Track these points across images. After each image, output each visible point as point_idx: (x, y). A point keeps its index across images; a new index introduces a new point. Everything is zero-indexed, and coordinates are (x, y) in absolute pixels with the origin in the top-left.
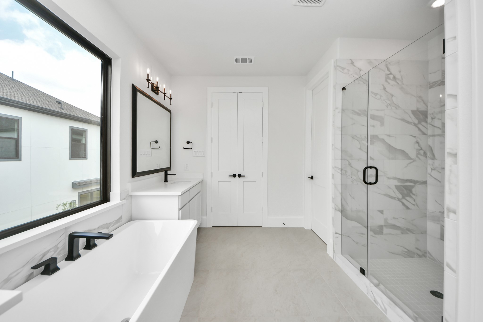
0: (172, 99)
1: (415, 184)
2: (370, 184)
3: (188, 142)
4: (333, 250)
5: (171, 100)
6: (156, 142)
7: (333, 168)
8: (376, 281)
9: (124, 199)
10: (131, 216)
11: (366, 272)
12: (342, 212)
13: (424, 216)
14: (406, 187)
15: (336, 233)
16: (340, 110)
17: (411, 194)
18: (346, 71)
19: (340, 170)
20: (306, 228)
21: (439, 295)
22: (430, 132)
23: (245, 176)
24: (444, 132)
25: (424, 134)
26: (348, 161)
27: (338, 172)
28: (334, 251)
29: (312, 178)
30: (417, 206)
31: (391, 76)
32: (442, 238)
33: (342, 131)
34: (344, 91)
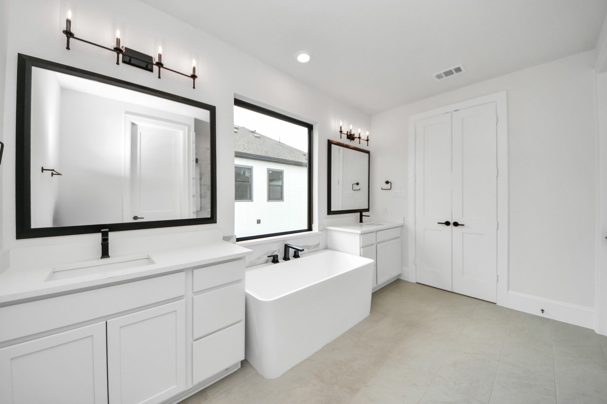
0: (369, 140)
3: (387, 182)
5: (367, 142)
6: (358, 184)
9: (321, 231)
10: (327, 245)
23: (464, 225)
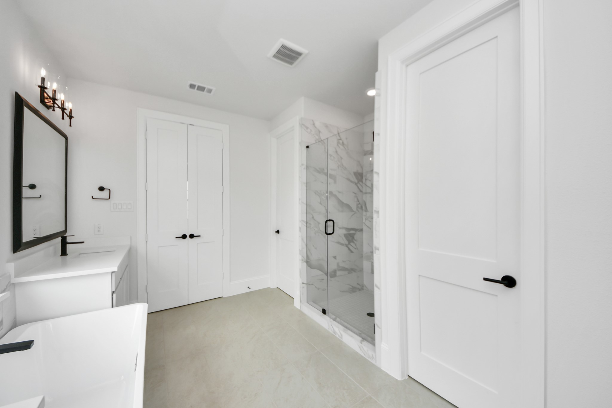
0: (73, 117)
1: (356, 231)
2: (330, 234)
3: (101, 189)
4: (299, 300)
5: (70, 119)
7: (300, 221)
8: (334, 317)
11: (326, 311)
12: (307, 262)
13: (362, 257)
14: (350, 235)
15: (303, 283)
16: (305, 166)
17: (354, 240)
18: (309, 130)
19: (306, 223)
20: (272, 287)
21: (371, 315)
22: (364, 191)
23: (200, 236)
24: (372, 191)
25: (361, 191)
26: (312, 214)
27: (304, 225)
28: (301, 302)
29: (278, 232)
30: (357, 249)
31: (341, 142)
32: (372, 272)
33: (307, 187)
34: (308, 149)
